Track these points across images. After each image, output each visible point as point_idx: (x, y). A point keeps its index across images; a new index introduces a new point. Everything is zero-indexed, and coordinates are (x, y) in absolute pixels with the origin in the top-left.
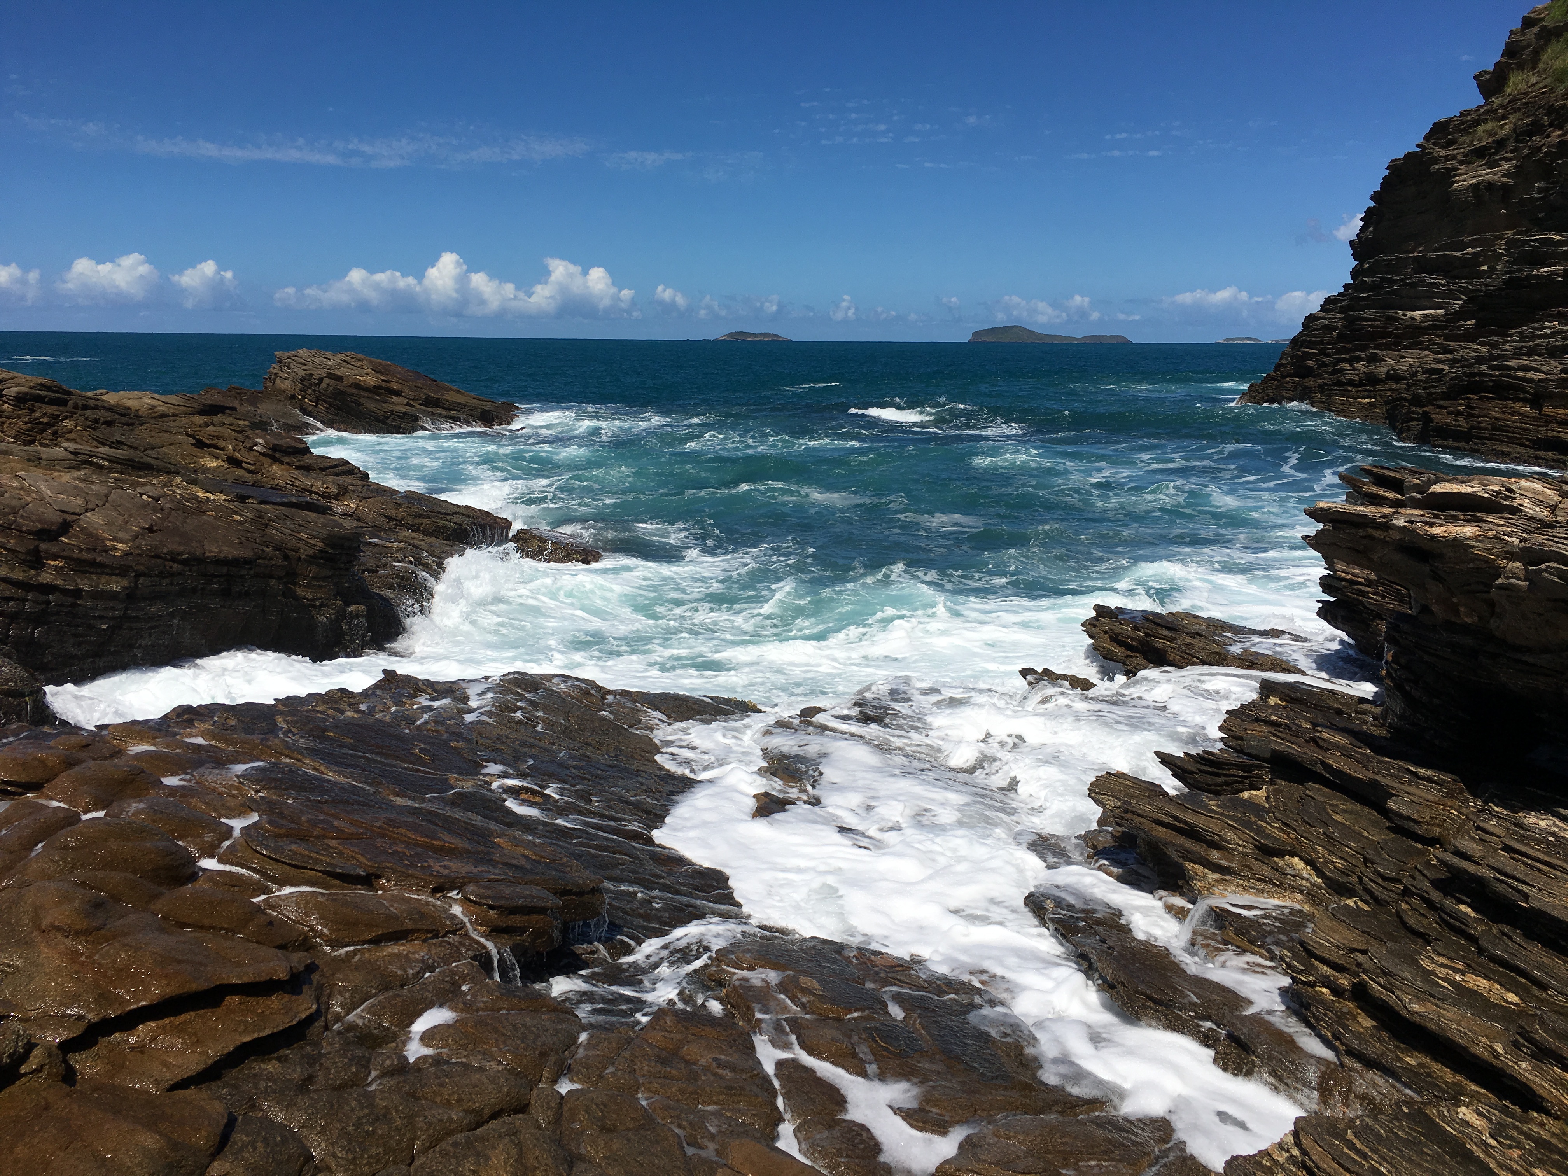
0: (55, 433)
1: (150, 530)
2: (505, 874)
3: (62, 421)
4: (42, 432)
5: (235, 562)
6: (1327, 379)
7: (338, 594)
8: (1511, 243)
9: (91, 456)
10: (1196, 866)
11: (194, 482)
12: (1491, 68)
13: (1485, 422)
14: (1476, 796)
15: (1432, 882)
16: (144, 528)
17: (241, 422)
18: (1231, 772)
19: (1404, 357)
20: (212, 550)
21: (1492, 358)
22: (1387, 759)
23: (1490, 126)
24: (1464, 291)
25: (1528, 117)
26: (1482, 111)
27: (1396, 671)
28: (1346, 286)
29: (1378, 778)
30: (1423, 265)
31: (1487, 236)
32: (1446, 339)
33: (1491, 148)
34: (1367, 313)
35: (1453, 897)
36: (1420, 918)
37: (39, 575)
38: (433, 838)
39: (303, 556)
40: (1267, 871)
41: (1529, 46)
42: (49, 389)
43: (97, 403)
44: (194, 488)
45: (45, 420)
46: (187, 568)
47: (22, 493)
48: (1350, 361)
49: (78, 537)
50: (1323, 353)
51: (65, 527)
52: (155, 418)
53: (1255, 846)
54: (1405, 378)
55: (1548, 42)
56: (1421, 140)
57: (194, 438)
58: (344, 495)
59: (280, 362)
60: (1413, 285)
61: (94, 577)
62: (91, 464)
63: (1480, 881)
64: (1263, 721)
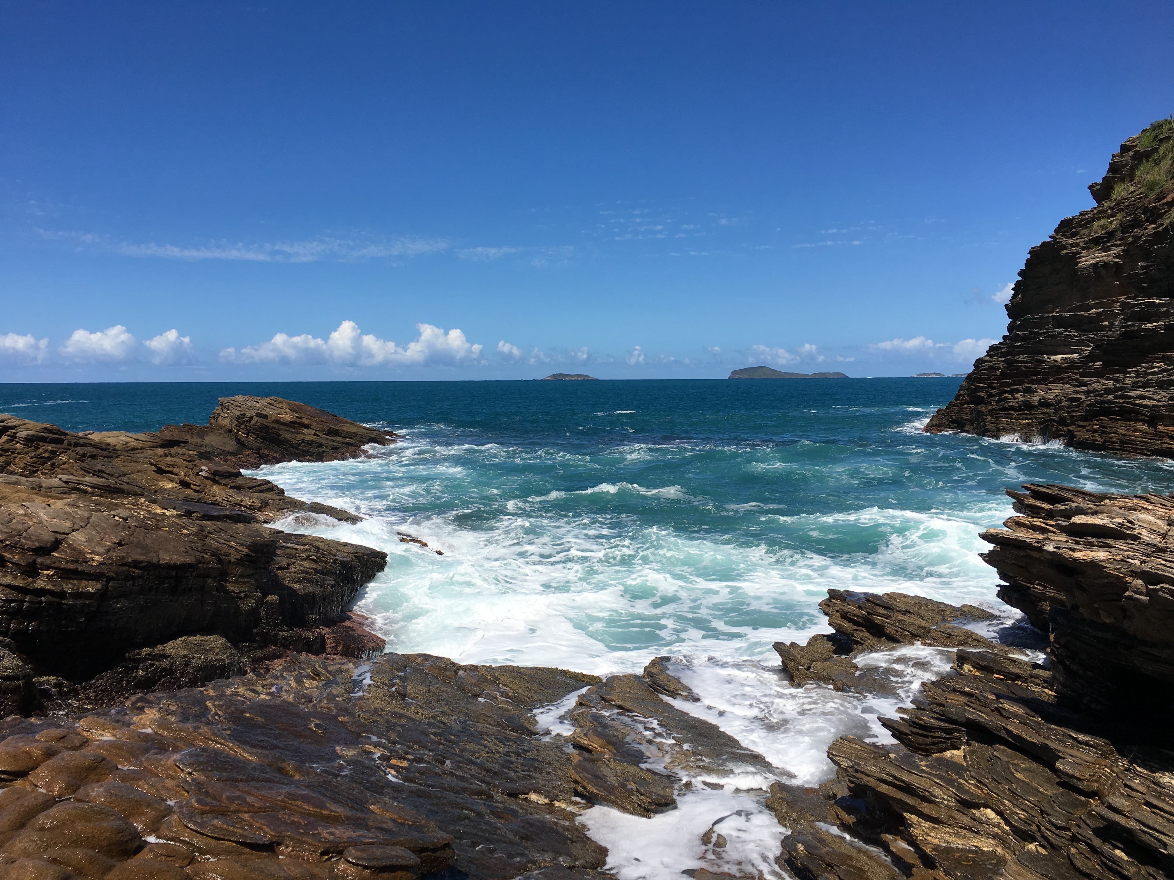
0: (53, 465)
1: (120, 544)
2: (377, 837)
3: (59, 455)
4: (43, 464)
5: (183, 567)
6: (994, 406)
7: (258, 587)
8: (1124, 305)
9: (79, 484)
10: (913, 816)
11: (154, 502)
12: (1100, 181)
13: (1115, 437)
14: (1123, 755)
15: (1094, 831)
16: (115, 543)
17: (191, 452)
18: (936, 734)
19: (1051, 390)
20: (165, 558)
21: (1116, 390)
22: (1053, 726)
23: (1102, 222)
24: (1092, 340)
25: (1130, 215)
26: (1096, 211)
27: (1058, 649)
28: (1005, 337)
29: (1048, 742)
30: (1060, 322)
31: (1106, 300)
32: (1081, 376)
33: (1104, 237)
34: (1022, 357)
35: (1110, 843)
36: (1086, 861)
37: (34, 582)
38: (321, 809)
39: (233, 560)
40: (966, 821)
41: (1127, 165)
42: (50, 432)
43: (85, 441)
44: (154, 506)
45: (46, 455)
46: (146, 573)
47: (26, 518)
48: (1011, 392)
49: (66, 552)
50: (990, 386)
51: (56, 545)
52: (127, 451)
53: (957, 800)
54: (1053, 405)
55: (1140, 163)
56: (1052, 233)
57: (156, 466)
58: (265, 507)
59: (222, 405)
60: (1054, 337)
61: (76, 582)
62: (79, 490)
63: (1129, 832)
64: (959, 691)
